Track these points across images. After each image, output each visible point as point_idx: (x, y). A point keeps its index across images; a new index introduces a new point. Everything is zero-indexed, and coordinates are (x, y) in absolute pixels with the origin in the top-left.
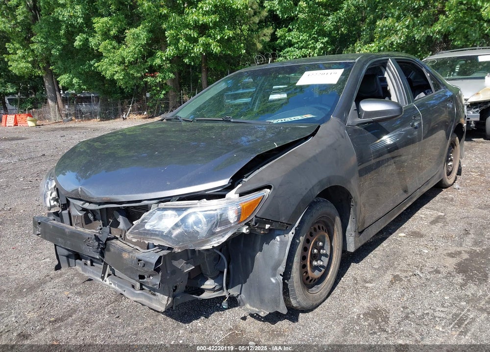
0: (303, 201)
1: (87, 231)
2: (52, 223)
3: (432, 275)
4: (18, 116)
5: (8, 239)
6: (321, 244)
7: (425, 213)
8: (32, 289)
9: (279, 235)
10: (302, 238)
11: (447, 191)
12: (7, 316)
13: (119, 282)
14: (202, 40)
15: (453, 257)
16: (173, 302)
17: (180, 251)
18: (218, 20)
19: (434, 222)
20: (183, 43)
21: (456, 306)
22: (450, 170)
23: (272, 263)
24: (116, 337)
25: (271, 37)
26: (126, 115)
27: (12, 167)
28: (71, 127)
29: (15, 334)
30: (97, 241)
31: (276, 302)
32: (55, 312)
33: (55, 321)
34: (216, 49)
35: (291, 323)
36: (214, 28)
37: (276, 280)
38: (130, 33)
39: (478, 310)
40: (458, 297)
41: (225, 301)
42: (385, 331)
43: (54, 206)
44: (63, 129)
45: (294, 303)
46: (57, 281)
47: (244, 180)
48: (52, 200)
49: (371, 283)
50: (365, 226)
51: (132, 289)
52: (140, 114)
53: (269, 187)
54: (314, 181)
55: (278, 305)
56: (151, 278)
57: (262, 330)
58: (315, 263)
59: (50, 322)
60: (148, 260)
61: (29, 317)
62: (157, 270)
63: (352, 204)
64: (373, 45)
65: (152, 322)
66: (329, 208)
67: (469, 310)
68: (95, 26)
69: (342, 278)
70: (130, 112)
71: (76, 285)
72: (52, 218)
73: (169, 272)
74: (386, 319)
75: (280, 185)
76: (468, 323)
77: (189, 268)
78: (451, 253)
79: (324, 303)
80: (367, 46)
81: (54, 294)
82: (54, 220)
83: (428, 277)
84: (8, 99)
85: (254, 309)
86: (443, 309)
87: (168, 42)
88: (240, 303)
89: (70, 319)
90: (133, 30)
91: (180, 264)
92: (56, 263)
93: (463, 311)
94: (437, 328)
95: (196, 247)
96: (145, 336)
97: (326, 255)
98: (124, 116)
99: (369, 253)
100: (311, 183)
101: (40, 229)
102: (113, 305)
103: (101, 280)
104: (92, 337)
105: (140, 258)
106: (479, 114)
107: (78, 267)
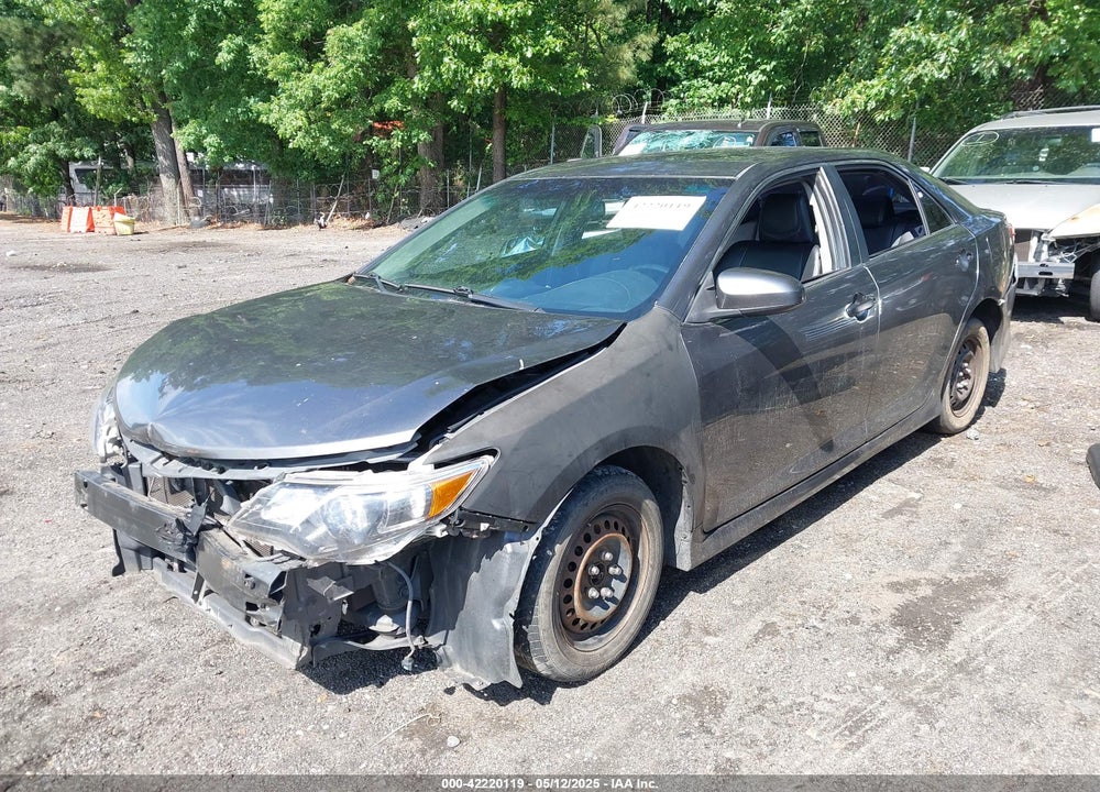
0: (562, 478)
1: (170, 508)
2: (107, 487)
3: (842, 627)
4: (95, 212)
5: (40, 500)
6: (608, 556)
7: (882, 490)
8: (71, 607)
9: (511, 541)
10: (559, 549)
11: (950, 443)
12: (19, 658)
13: (224, 607)
14: (491, 59)
15: (898, 591)
16: (311, 653)
17: (316, 565)
18: (530, 13)
19: (890, 514)
20: (450, 63)
21: (862, 692)
22: (961, 397)
23: (495, 594)
24: (210, 710)
25: (654, 52)
26: (325, 219)
27: (68, 337)
28: (204, 245)
29: (29, 694)
30: (181, 531)
31: (501, 663)
32: (107, 657)
33: (105, 673)
34: (520, 79)
35: (537, 704)
36: (521, 30)
37: (503, 624)
38: (334, 36)
39: (903, 703)
40: (874, 675)
41: (407, 658)
42: (709, 732)
43: (114, 454)
44: (186, 247)
45: (541, 668)
46: (120, 594)
47: (447, 435)
48: (109, 442)
49: (716, 636)
50: (719, 521)
51: (245, 624)
52: (355, 216)
53: (492, 452)
54: (590, 440)
55: (507, 671)
56: (268, 609)
57: (480, 715)
58: (593, 593)
59: (95, 674)
60: (260, 576)
61: (57, 664)
62: (275, 596)
63: (683, 478)
64: (875, 82)
65: (282, 687)
66: (630, 487)
67: (884, 703)
68: (262, 17)
69: (662, 622)
70: (335, 211)
71: (154, 604)
72: (109, 475)
73: (302, 599)
74: (718, 709)
75: (516, 449)
76: (871, 729)
77: (343, 592)
78: (898, 583)
79: (611, 670)
80: (860, 85)
81: (110, 620)
82: (114, 480)
83: (833, 630)
84: (77, 171)
85: (467, 674)
86: (835, 698)
87: (418, 60)
88: (441, 661)
89: (132, 672)
90: (342, 29)
91: (325, 586)
92: (116, 561)
93: (872, 702)
94: (808, 733)
95: (347, 558)
96: (262, 713)
97: (621, 578)
98: (322, 221)
99: (733, 572)
100: (582, 444)
101: (86, 495)
102: (216, 648)
103: (193, 601)
104: (167, 708)
105: (249, 572)
106: (1073, 265)
107: (156, 572)
